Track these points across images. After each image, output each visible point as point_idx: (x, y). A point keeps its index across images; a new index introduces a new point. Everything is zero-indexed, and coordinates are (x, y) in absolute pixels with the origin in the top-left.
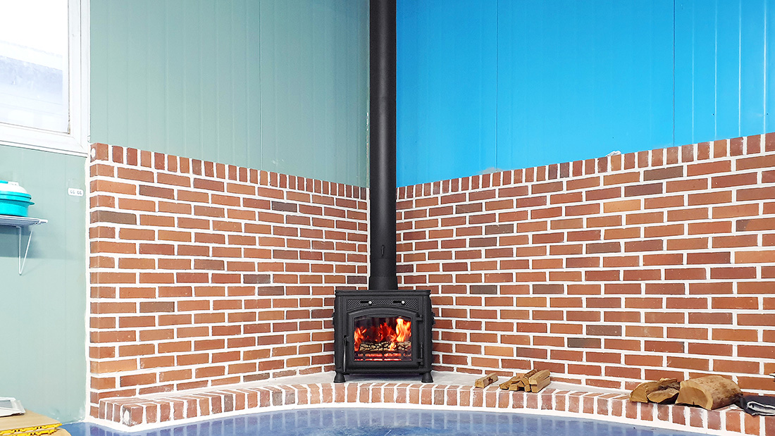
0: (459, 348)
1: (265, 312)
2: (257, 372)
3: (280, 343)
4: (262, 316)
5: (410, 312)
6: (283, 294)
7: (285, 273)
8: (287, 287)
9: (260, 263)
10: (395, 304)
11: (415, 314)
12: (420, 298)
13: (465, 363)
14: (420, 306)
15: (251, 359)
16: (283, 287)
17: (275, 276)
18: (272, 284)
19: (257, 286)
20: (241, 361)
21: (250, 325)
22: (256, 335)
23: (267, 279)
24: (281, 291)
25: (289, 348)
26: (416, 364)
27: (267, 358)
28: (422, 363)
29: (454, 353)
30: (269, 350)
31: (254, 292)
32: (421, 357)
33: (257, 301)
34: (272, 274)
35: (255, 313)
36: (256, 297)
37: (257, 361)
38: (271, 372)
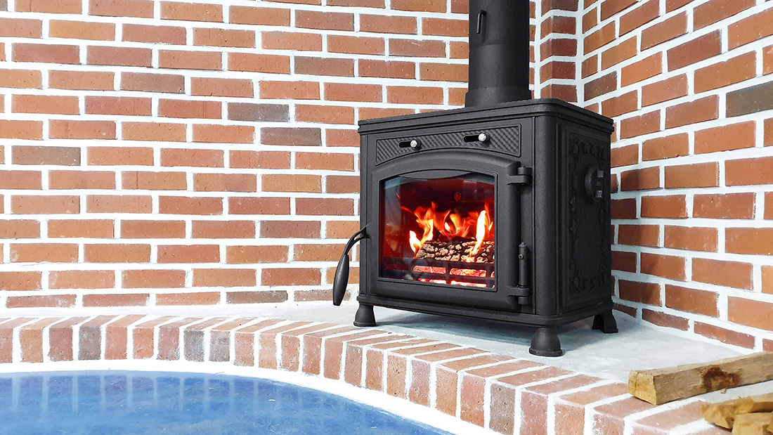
0: (701, 271)
1: (276, 176)
2: (259, 287)
3: (312, 237)
4: (269, 183)
5: (495, 162)
6: (319, 144)
7: (323, 102)
8: (328, 130)
9: (266, 82)
10: (468, 143)
11: (506, 165)
12: (527, 123)
13: (714, 312)
14: (527, 145)
15: (244, 262)
16: (319, 130)
17: (299, 108)
18: (293, 123)
19: (258, 126)
20: (223, 264)
21: (244, 199)
22: (257, 219)
23: (281, 112)
24: (312, 137)
25: (333, 247)
26: (507, 302)
27: (280, 262)
28: (522, 301)
29: (689, 283)
30: (286, 248)
31: (252, 137)
32: (522, 282)
33: (258, 154)
34: (292, 103)
35: (254, 177)
36: (257, 146)
37: (259, 267)
38: (291, 290)
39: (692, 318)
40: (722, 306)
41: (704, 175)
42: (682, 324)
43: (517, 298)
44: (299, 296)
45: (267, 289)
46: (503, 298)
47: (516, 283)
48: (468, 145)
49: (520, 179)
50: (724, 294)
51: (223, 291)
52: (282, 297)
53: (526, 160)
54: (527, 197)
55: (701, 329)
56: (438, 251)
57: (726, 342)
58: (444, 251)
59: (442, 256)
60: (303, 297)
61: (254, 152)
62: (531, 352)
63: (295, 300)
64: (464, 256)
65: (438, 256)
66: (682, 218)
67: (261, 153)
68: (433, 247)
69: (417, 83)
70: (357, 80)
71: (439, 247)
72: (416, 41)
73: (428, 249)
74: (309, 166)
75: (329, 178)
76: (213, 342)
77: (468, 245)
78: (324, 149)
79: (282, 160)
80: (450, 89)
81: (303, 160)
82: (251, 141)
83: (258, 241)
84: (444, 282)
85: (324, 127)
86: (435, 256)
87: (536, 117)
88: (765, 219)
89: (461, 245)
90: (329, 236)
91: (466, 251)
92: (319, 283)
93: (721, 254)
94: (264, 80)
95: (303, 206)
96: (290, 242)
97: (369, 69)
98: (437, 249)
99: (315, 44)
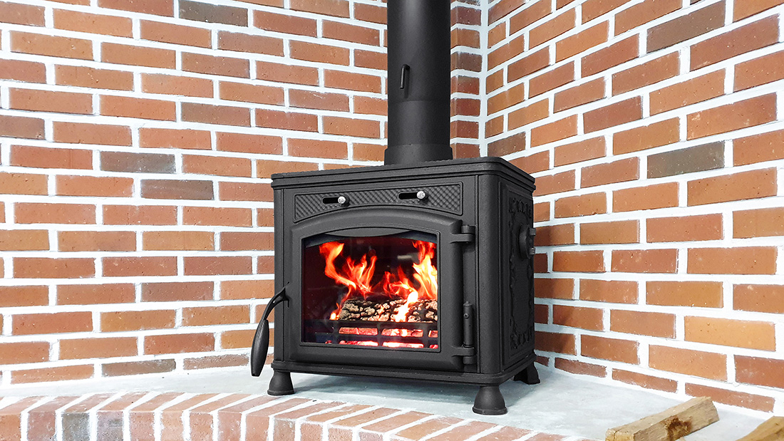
0: (620, 321)
1: (159, 233)
2: (141, 357)
3: (204, 299)
4: (152, 241)
5: (436, 221)
6: (211, 197)
7: (215, 153)
8: (221, 184)
9: (147, 129)
10: (403, 201)
11: (449, 224)
12: (469, 182)
13: (634, 360)
14: (469, 203)
15: (123, 329)
16: (211, 183)
17: (187, 159)
18: (179, 175)
19: (138, 178)
20: (97, 333)
21: (121, 259)
22: (138, 281)
23: (165, 163)
24: (204, 190)
25: (229, 309)
26: (452, 362)
27: (166, 328)
28: (467, 360)
29: (607, 333)
30: (173, 313)
31: (130, 190)
32: (467, 342)
33: (137, 209)
34: (178, 154)
35: (133, 234)
36: (136, 199)
37: (141, 335)
38: (180, 358)
39: (610, 365)
40: (643, 353)
41: (625, 232)
42: (600, 371)
43: (461, 358)
44: (189, 364)
45: (151, 358)
46: (448, 358)
47: (461, 342)
48: (404, 202)
49: (464, 238)
50: (644, 343)
51: (97, 363)
52: (171, 365)
53: (468, 220)
54: (469, 256)
55: (618, 375)
56: (363, 311)
57: (647, 387)
58: (370, 310)
59: (369, 316)
60: (194, 364)
61: (133, 208)
62: (475, 411)
63: (184, 369)
64: (394, 315)
65: (364, 316)
66: (599, 272)
67: (142, 207)
68: (357, 307)
69: (320, 136)
70: (254, 130)
71: (364, 307)
72: (318, 94)
73: (351, 309)
74: (199, 222)
75: (223, 234)
76: (101, 425)
77: (397, 304)
78: (217, 203)
79: (167, 216)
80: (354, 144)
81: (191, 215)
82: (129, 194)
83: (139, 305)
84: (375, 344)
85: (216, 180)
86: (361, 316)
87: (479, 175)
88: (688, 273)
89: (389, 304)
90: (224, 297)
91: (395, 310)
92: (213, 349)
93: (642, 306)
94: (145, 127)
95: (193, 266)
96: (178, 306)
97: (266, 119)
98: (361, 309)
99: (206, 90)
